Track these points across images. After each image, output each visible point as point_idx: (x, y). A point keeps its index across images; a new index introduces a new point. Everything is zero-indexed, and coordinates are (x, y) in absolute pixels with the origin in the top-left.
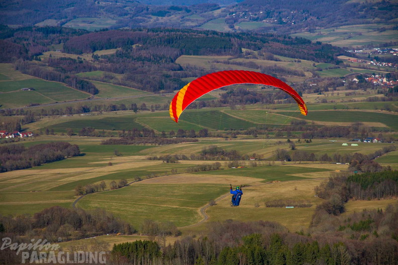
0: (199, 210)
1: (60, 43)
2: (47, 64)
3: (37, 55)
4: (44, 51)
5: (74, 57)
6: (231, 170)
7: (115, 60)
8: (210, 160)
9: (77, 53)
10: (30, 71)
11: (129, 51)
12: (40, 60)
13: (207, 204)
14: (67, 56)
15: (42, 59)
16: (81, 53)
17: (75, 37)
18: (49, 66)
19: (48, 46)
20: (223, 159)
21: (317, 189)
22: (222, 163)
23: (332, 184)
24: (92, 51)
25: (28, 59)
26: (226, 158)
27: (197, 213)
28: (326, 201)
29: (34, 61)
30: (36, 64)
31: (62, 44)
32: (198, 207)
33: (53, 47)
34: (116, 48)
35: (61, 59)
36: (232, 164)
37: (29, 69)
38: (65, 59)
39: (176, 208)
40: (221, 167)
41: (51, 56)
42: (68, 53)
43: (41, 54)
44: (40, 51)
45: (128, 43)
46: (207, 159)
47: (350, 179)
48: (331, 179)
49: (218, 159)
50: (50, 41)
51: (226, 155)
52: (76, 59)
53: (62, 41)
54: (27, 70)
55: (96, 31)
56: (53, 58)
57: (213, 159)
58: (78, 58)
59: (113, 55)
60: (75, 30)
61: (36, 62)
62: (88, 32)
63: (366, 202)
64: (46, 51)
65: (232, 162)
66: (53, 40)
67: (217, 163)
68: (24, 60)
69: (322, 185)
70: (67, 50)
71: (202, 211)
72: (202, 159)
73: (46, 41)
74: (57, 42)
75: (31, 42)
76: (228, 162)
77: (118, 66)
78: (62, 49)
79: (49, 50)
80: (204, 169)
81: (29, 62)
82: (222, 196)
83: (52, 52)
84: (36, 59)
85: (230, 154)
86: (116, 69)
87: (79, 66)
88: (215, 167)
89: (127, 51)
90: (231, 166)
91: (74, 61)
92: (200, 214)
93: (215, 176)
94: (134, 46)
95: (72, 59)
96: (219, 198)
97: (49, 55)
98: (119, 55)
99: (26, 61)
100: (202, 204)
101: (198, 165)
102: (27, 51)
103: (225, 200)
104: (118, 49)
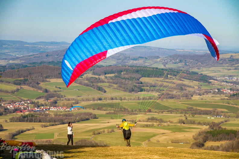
0: (143, 143)
1: (91, 71)
2: (85, 79)
4: (84, 74)
5: (97, 77)
6: (158, 127)
7: (114, 79)
8: (150, 122)
9: (98, 75)
10: (78, 82)
11: (120, 75)
12: (82, 78)
13: (147, 141)
14: (94, 76)
15: (83, 77)
16: (100, 75)
17: (98, 68)
18: (86, 80)
19: (86, 72)
20: (156, 122)
21: (193, 136)
22: (155, 123)
23: (200, 134)
24: (104, 74)
26: (158, 122)
27: (142, 144)
28: (196, 141)
31: (92, 71)
32: (143, 141)
34: (115, 73)
35: (91, 77)
36: (159, 124)
37: (78, 81)
39: (134, 142)
40: (154, 126)
41: (87, 76)
45: (120, 71)
46: (149, 122)
47: (207, 132)
48: (199, 132)
49: (154, 122)
51: (158, 120)
52: (98, 78)
53: (92, 70)
55: (107, 66)
57: (152, 122)
58: (99, 77)
59: (113, 77)
60: (98, 65)
61: (81, 78)
62: (103, 66)
63: (214, 142)
65: (159, 123)
67: (153, 124)
69: (196, 135)
70: (94, 74)
71: (144, 143)
72: (147, 122)
74: (90, 70)
76: (157, 123)
77: (115, 81)
78: (92, 73)
79: (86, 74)
80: (147, 126)
82: (153, 137)
83: (88, 74)
84: (81, 77)
85: (159, 120)
87: (98, 81)
88: (152, 125)
89: (119, 75)
90: (158, 125)
91: (97, 78)
92: (143, 145)
93: (151, 129)
94: (122, 73)
95: (95, 78)
96: (152, 138)
98: (116, 76)
100: (145, 141)
101: (145, 124)
103: (155, 139)
104: (115, 74)
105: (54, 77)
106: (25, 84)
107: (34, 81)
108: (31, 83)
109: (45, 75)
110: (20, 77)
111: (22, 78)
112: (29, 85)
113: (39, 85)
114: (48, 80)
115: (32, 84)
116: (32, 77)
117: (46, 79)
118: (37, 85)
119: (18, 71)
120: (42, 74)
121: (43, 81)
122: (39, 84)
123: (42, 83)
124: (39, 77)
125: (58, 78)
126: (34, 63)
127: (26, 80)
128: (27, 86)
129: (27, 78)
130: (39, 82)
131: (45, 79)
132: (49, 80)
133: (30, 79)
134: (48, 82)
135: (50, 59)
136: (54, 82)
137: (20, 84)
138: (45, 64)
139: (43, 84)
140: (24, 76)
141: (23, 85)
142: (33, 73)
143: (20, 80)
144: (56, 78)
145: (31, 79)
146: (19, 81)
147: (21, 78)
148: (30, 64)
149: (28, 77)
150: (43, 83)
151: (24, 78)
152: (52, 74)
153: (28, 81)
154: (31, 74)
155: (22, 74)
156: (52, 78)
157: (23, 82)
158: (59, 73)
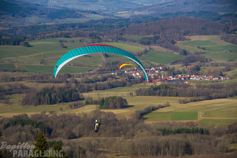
3: (234, 30)
10: (230, 40)
12: (236, 34)
25: (228, 33)
29: (232, 34)
30: (234, 36)
44: (236, 28)
54: (228, 40)
68: (226, 34)
75: (231, 23)
81: (230, 35)
84: (234, 33)
102: (228, 28)
105: (196, 33)
106: (156, 43)
107: (168, 39)
108: (164, 42)
109: (182, 31)
110: (149, 33)
111: (152, 34)
112: (161, 45)
113: (175, 45)
114: (187, 37)
115: (165, 44)
116: (165, 34)
117: (185, 36)
118: (171, 45)
119: (147, 25)
120: (178, 29)
121: (181, 39)
122: (176, 43)
123: (178, 42)
124: (175, 34)
125: (201, 35)
126: (167, 14)
127: (158, 38)
128: (158, 46)
129: (158, 35)
130: (175, 41)
131: (183, 37)
133: (162, 37)
134: (186, 40)
135: (189, 9)
136: (196, 40)
137: (149, 43)
138: (182, 15)
139: (180, 43)
140: (155, 32)
141: (153, 45)
142: (167, 29)
144: (198, 35)
145: (164, 37)
146: (148, 39)
147: (150, 35)
148: (163, 15)
149: (160, 34)
150: (180, 42)
151: (155, 35)
152: (193, 29)
153: (159, 39)
154: (163, 29)
155: (151, 30)
156: (193, 35)
157: (153, 41)
158: (203, 28)
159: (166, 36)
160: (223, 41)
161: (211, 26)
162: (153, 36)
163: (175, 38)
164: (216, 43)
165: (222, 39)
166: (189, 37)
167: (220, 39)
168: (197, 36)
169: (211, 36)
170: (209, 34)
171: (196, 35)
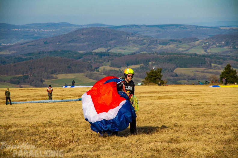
1: (108, 61)
2: (103, 74)
3: (96, 68)
4: (100, 66)
5: (117, 69)
7: (140, 71)
9: (118, 67)
10: (94, 77)
11: (147, 65)
12: (99, 71)
14: (113, 69)
15: (100, 71)
16: (120, 67)
17: (117, 58)
18: (104, 74)
19: (102, 63)
24: (127, 66)
25: (92, 71)
29: (95, 72)
30: (97, 74)
31: (110, 62)
33: (105, 64)
34: (140, 64)
35: (110, 71)
37: (93, 76)
38: (112, 71)
41: (104, 69)
42: (113, 67)
43: (98, 68)
44: (98, 66)
45: (146, 61)
50: (103, 60)
52: (118, 70)
53: (110, 60)
54: (92, 77)
55: (129, 55)
56: (105, 70)
58: (119, 70)
59: (138, 68)
60: (117, 54)
61: (97, 72)
62: (124, 55)
64: (101, 66)
66: (105, 60)
68: (90, 72)
70: (113, 65)
73: (101, 60)
74: (107, 61)
75: (93, 61)
77: (141, 74)
78: (110, 65)
79: (103, 66)
81: (93, 72)
83: (104, 67)
84: (97, 71)
86: (141, 76)
87: (120, 74)
89: (146, 65)
91: (117, 71)
94: (150, 63)
95: (115, 70)
97: (103, 68)
98: (142, 68)
99: (91, 72)
102: (91, 66)
104: (142, 65)
105: (62, 71)
106: (25, 82)
107: (37, 78)
108: (33, 80)
109: (49, 70)
111: (21, 74)
112: (31, 84)
113: (44, 83)
114: (54, 76)
115: (34, 82)
116: (34, 73)
117: (52, 75)
118: (40, 83)
119: (15, 65)
120: (45, 68)
121: (48, 78)
122: (44, 81)
123: (46, 80)
124: (43, 73)
125: (67, 73)
126: (29, 54)
127: (26, 77)
128: (28, 84)
129: (27, 74)
130: (44, 80)
131: (50, 75)
132: (56, 77)
133: (31, 76)
134: (54, 78)
135: (50, 48)
136: (63, 78)
137: (19, 82)
138: (45, 54)
139: (48, 82)
140: (23, 72)
141: (22, 85)
142: (35, 68)
143: (19, 78)
144: (64, 73)
145: (33, 76)
146: (17, 78)
147: (18, 74)
148: (25, 55)
150: (48, 80)
151: (23, 74)
152: (60, 68)
153: (28, 79)
154: (31, 69)
155: (20, 70)
156: (60, 74)
157: (22, 80)
158: (68, 67)
159: (34, 75)
160: (87, 78)
161: (76, 64)
162: (22, 76)
163: (44, 77)
164: (81, 80)
165: (87, 76)
166: (56, 75)
167: (84, 77)
168: (64, 75)
169: (76, 74)
170: (75, 73)
171: (63, 73)
